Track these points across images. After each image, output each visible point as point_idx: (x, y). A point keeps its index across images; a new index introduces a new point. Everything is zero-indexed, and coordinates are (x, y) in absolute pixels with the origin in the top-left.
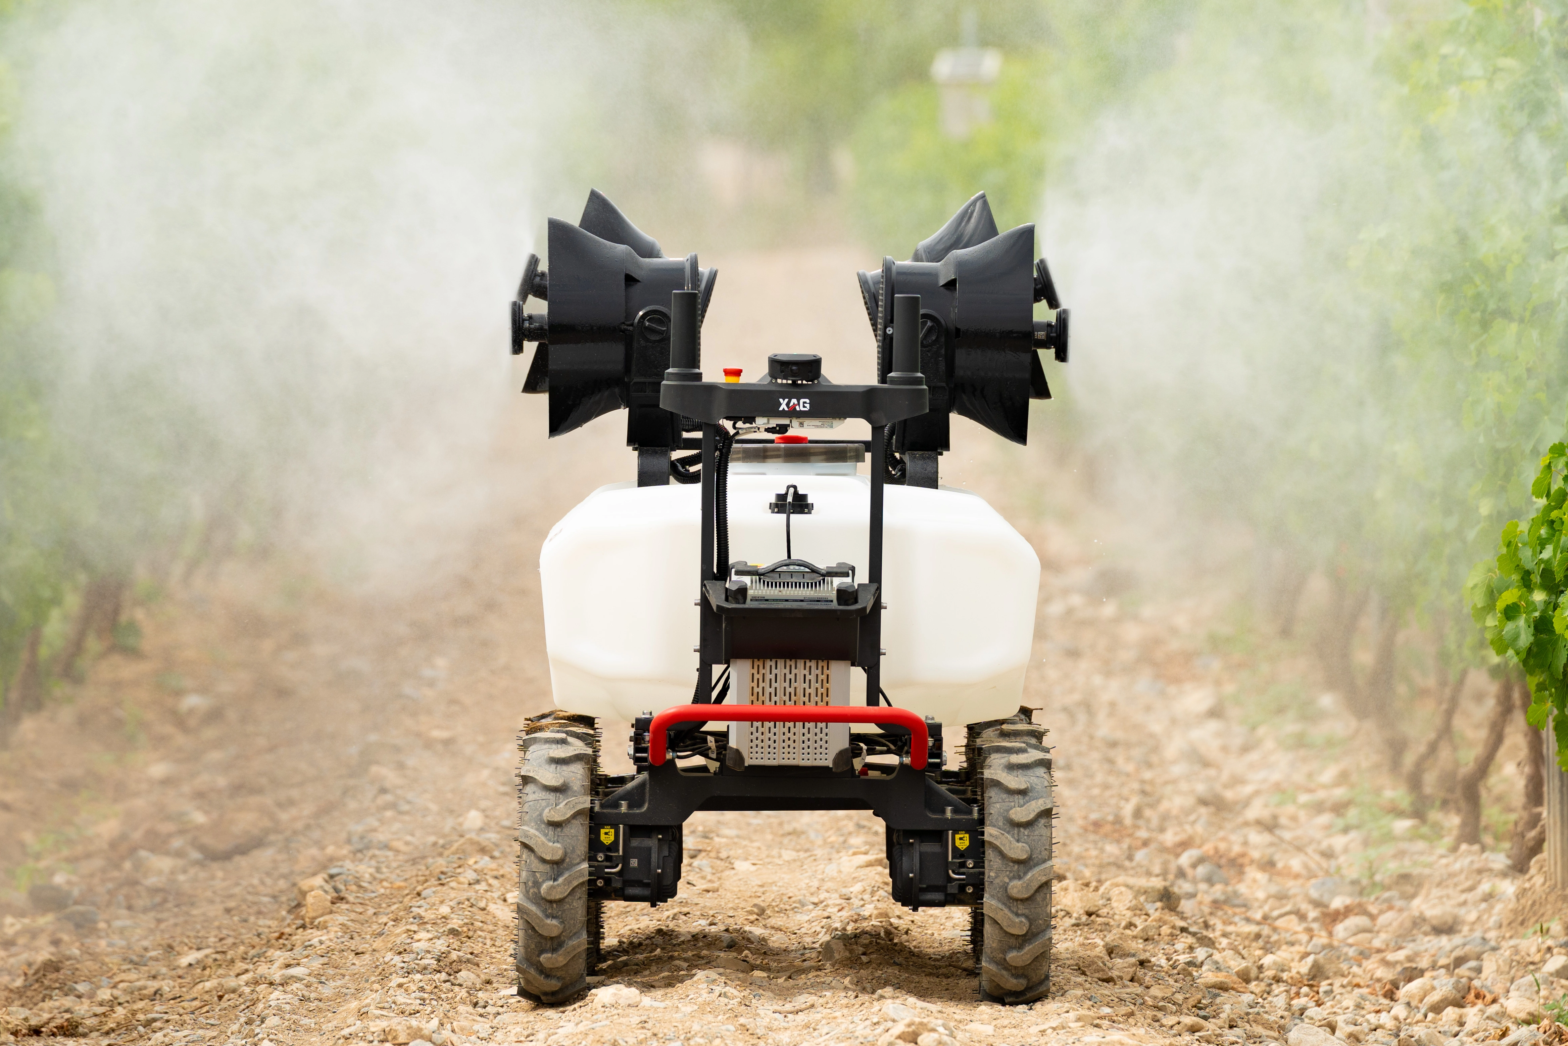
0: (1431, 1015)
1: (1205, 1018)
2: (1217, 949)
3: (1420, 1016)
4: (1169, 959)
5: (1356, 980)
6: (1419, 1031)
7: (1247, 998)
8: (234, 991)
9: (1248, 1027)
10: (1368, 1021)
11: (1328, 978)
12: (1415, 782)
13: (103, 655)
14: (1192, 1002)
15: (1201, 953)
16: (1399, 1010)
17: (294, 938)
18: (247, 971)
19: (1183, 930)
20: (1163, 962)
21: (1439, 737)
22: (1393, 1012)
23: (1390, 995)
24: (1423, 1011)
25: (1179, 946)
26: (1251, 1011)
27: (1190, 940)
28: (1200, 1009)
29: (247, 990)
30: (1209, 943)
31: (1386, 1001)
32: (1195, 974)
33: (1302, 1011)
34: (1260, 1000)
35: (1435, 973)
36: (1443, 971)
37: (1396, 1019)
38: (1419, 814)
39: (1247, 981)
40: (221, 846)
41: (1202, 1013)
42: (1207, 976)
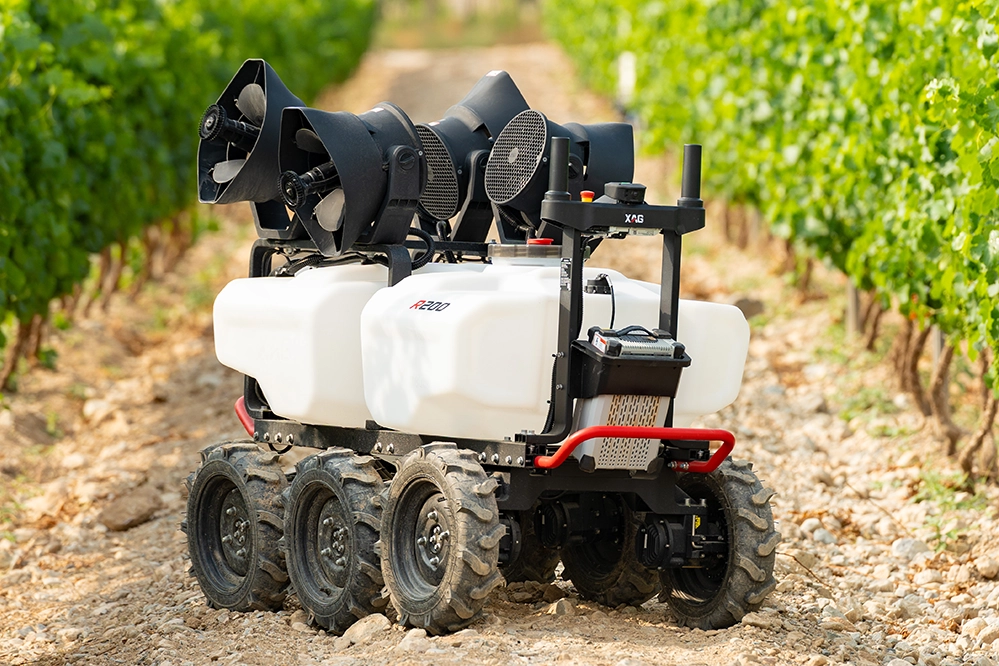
0: (984, 645)
1: (827, 655)
2: (834, 599)
3: (976, 646)
4: (798, 607)
5: (931, 618)
6: (977, 656)
7: (854, 635)
8: (134, 636)
9: (857, 661)
10: (940, 650)
11: (910, 617)
12: (967, 466)
13: (30, 371)
14: (817, 643)
15: (821, 602)
16: (962, 641)
17: (176, 596)
18: (143, 621)
19: (809, 585)
20: (795, 610)
21: (985, 433)
22: (957, 643)
23: (956, 629)
24: (978, 642)
25: (806, 598)
26: (858, 646)
27: (814, 592)
28: (823, 648)
29: (143, 636)
30: (828, 595)
31: (952, 634)
32: (817, 618)
33: (894, 643)
34: (864, 636)
35: (985, 612)
36: (992, 610)
37: (960, 648)
38: (970, 490)
39: (854, 622)
40: (120, 522)
41: (824, 651)
42: (827, 619)
